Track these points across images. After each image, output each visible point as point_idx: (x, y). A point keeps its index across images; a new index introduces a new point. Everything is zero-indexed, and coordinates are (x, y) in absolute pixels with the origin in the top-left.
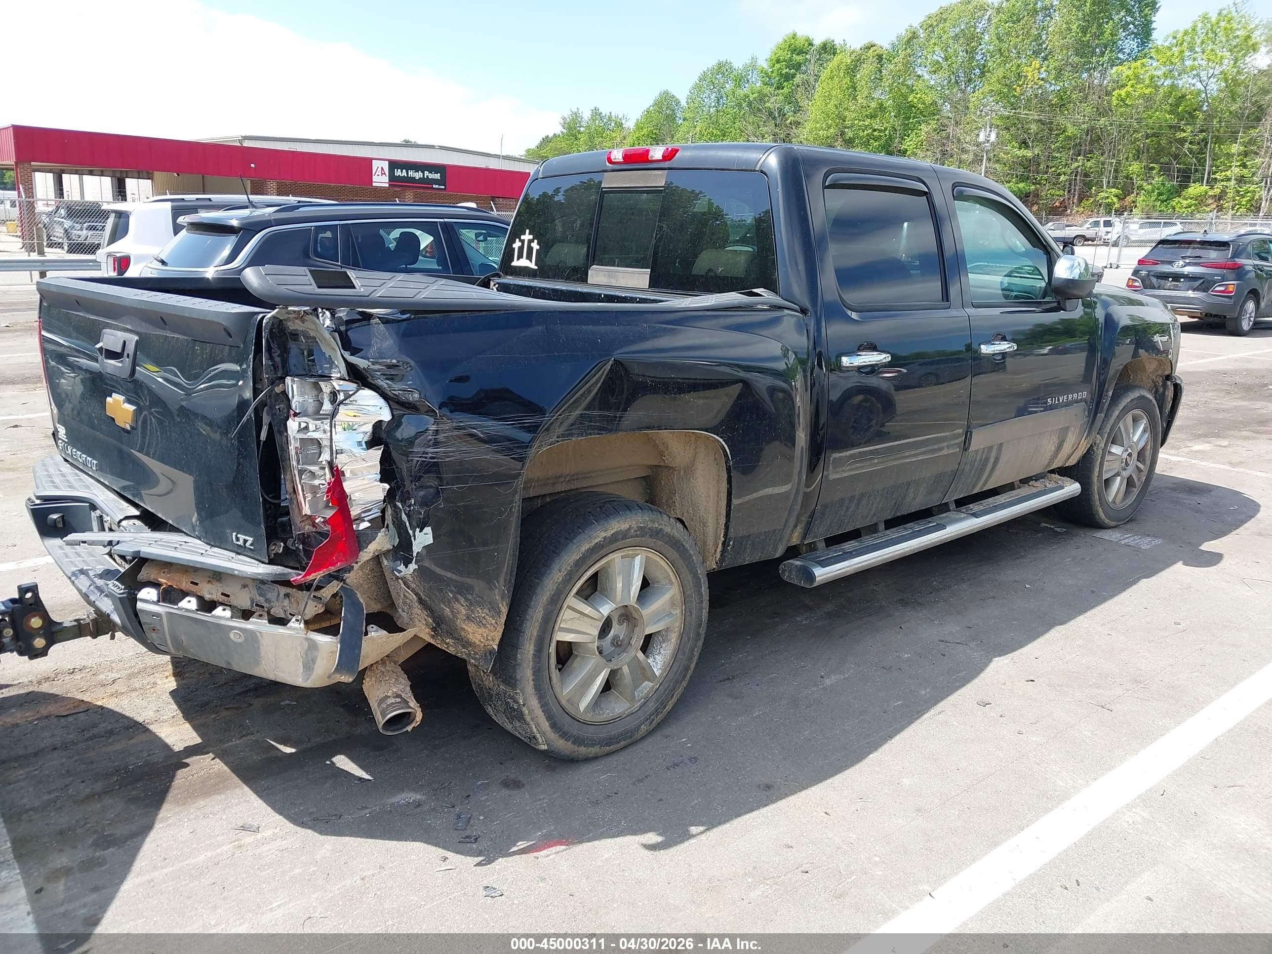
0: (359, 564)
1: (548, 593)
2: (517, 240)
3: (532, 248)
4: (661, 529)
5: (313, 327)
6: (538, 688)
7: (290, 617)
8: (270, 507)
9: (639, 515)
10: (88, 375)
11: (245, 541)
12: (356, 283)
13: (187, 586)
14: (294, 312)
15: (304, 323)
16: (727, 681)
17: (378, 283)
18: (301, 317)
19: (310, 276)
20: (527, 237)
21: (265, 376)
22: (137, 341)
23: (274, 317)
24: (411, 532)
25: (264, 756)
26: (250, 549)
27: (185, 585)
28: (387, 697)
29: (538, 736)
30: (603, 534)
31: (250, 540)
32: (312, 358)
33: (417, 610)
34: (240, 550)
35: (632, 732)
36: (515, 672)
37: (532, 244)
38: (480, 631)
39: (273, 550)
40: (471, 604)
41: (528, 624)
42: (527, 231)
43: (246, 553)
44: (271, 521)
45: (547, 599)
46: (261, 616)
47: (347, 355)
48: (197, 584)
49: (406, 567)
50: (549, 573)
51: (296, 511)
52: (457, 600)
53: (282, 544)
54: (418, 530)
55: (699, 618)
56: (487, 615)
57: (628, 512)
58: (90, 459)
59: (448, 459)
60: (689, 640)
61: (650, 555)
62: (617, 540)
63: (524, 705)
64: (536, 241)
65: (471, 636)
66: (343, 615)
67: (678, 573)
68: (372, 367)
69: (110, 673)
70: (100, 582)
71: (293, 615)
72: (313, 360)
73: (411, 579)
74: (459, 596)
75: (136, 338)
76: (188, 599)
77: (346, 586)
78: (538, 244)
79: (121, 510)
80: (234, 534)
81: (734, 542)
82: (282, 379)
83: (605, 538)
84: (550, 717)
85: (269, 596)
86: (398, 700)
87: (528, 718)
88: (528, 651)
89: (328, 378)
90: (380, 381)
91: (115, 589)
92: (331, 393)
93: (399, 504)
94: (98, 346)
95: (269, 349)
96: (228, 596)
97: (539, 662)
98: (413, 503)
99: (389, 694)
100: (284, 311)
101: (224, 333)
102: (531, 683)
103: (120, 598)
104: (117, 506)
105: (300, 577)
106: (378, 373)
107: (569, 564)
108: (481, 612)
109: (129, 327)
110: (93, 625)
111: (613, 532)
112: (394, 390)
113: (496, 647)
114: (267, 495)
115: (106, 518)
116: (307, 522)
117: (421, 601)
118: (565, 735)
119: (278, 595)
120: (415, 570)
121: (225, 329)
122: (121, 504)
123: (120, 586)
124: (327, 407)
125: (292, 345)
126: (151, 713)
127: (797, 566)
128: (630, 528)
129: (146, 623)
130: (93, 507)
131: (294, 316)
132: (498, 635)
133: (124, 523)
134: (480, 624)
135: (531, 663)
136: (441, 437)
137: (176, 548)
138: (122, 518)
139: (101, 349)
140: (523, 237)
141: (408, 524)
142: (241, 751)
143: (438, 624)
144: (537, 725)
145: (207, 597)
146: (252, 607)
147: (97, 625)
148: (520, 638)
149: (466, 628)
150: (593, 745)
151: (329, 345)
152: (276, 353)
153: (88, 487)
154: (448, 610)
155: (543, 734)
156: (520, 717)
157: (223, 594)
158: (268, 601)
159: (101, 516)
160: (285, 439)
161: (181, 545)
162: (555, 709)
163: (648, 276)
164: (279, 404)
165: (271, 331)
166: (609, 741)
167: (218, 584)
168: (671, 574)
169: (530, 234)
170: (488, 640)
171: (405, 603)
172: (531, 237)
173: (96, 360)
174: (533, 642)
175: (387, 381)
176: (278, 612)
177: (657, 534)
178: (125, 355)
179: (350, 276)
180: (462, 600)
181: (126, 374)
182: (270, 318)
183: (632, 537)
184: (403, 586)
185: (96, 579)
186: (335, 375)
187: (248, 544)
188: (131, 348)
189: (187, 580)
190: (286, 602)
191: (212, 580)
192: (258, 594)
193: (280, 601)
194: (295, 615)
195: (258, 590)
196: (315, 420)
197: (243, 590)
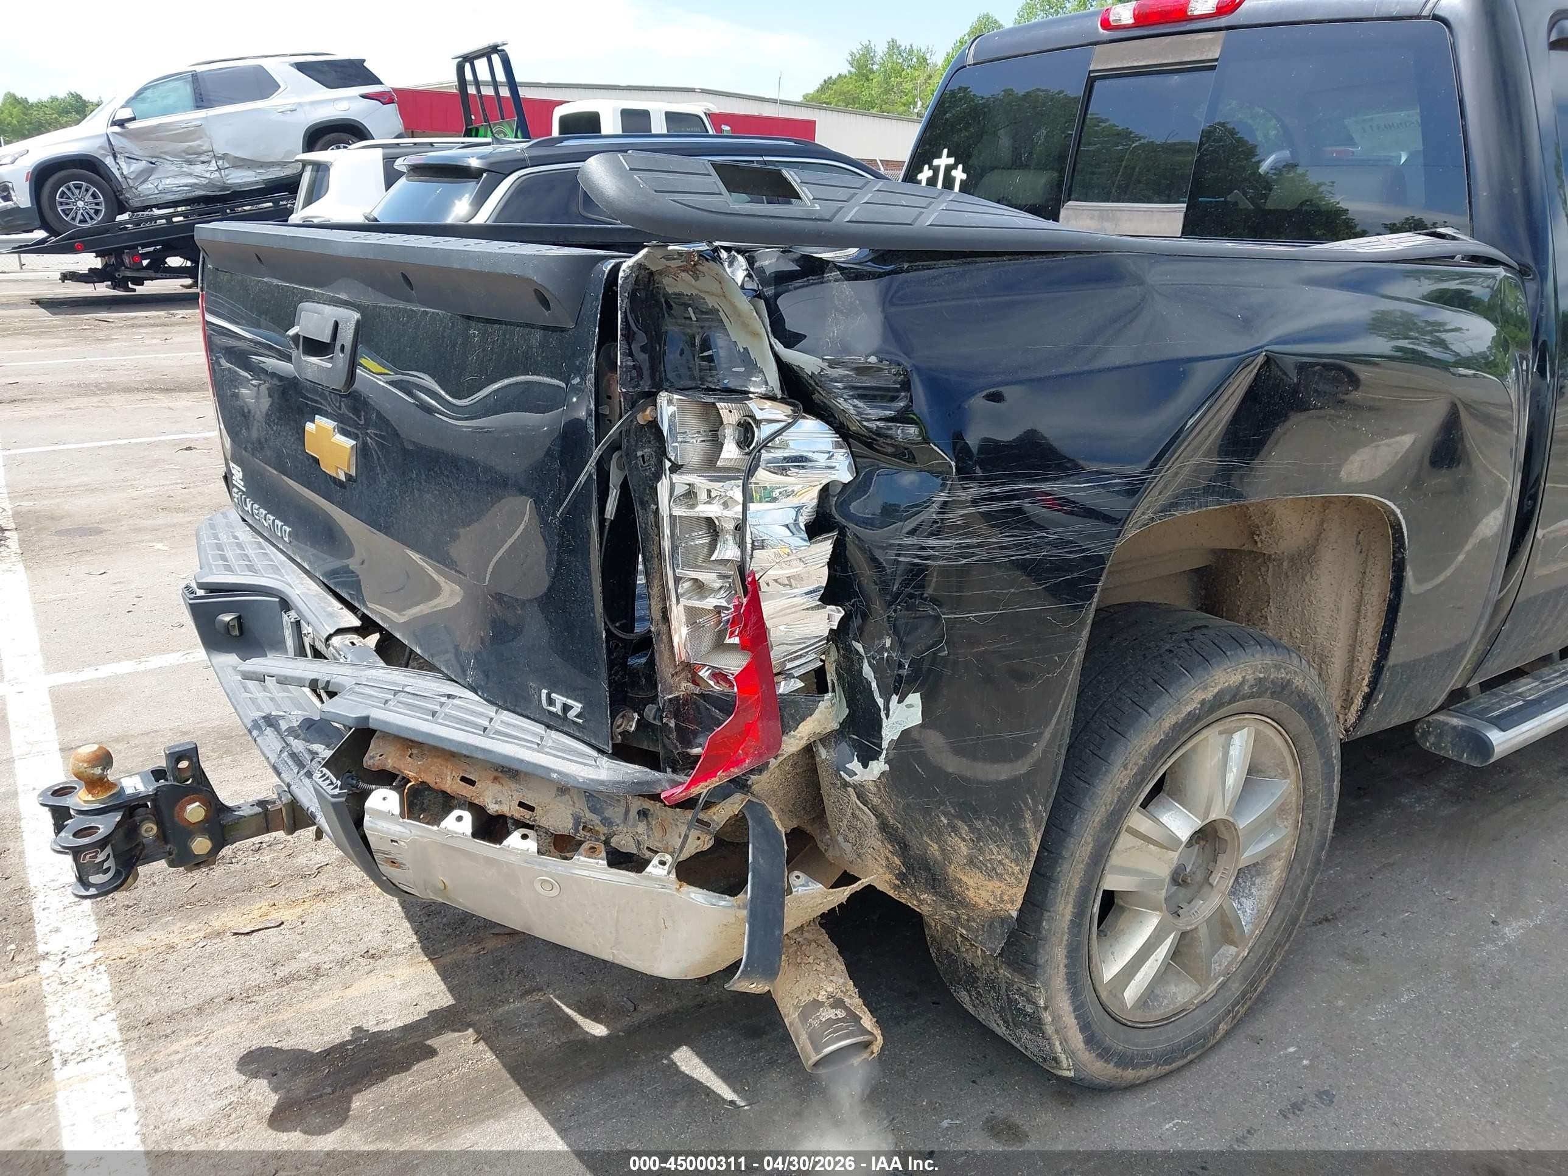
0: (780, 759)
1: (1103, 809)
2: (926, 167)
3: (954, 179)
4: (1289, 681)
5: (715, 287)
6: (1072, 979)
7: (648, 854)
8: (617, 645)
9: (1258, 656)
10: (276, 381)
11: (566, 708)
12: (804, 192)
13: (455, 787)
14: (680, 254)
15: (697, 279)
16: (1326, 924)
17: (842, 194)
18: (692, 265)
19: (715, 177)
20: (943, 161)
21: (619, 389)
22: (358, 321)
23: (640, 266)
24: (880, 702)
25: (564, 1039)
26: (575, 723)
27: (450, 783)
28: (817, 1004)
29: (1063, 1057)
30: (1201, 696)
31: (577, 707)
32: (710, 353)
33: (874, 841)
34: (555, 722)
35: (1205, 1036)
36: (1035, 950)
37: (954, 173)
38: (990, 885)
39: (618, 727)
40: (979, 839)
41: (1066, 866)
42: (945, 151)
43: (566, 729)
44: (617, 672)
45: (1101, 821)
46: (593, 849)
47: (779, 347)
48: (472, 783)
49: (865, 766)
50: (1107, 771)
51: (666, 654)
52: (955, 829)
53: (636, 716)
54: (895, 698)
55: (1323, 832)
56: (1007, 857)
57: (1240, 651)
58: (280, 524)
59: (965, 561)
60: (1303, 871)
61: (1262, 727)
62: (1221, 705)
63: (1046, 1008)
64: (960, 167)
65: (970, 894)
66: (750, 860)
67: (1300, 757)
68: (829, 372)
69: (313, 854)
70: (298, 745)
71: (656, 852)
72: (710, 359)
73: (873, 789)
74: (960, 823)
75: (357, 316)
76: (457, 813)
77: (755, 800)
78: (964, 171)
79: (331, 615)
80: (544, 692)
81: (1385, 695)
82: (651, 397)
83: (1203, 702)
84: (1085, 1027)
85: (608, 813)
86: (841, 1014)
87: (1050, 1030)
88: (1063, 915)
89: (739, 395)
90: (841, 401)
91: (324, 784)
92: (739, 424)
93: (859, 647)
94: (291, 332)
95: (629, 336)
96: (531, 809)
97: (1079, 933)
98: (888, 645)
99: (820, 998)
100: (659, 253)
101: (536, 302)
102: (1063, 970)
103: (334, 805)
104: (323, 608)
105: (680, 789)
106: (839, 385)
107: (1141, 754)
108: (995, 852)
109: (343, 296)
110: (287, 814)
111: (1216, 690)
112: (868, 420)
113: (1015, 914)
114: (613, 622)
115: (306, 629)
116: (683, 675)
117: (884, 827)
118: (1104, 1053)
119: (627, 812)
120: (883, 773)
121: (536, 291)
122: (330, 605)
123: (334, 780)
124: (730, 451)
125: (671, 327)
126: (377, 935)
127: (1454, 728)
128: (1242, 683)
129: (379, 851)
130: (285, 605)
131: (678, 263)
132: (1020, 893)
133: (336, 641)
134: (993, 873)
135: (1066, 937)
136: (954, 517)
137: (434, 714)
138: (332, 632)
139: (296, 337)
140: (936, 162)
141: (874, 685)
142: (526, 1025)
143: (910, 868)
144: (1064, 1041)
145: (492, 808)
146: (577, 831)
147: (294, 813)
148: (1050, 891)
149: (965, 879)
150: (1145, 1065)
151: (745, 326)
152: (642, 338)
153: (276, 569)
154: (936, 847)
155: (1071, 1054)
156: (1036, 1025)
157: (521, 805)
158: (606, 822)
159: (298, 623)
160: (652, 517)
161: (442, 704)
162: (1095, 1011)
163: (1181, 216)
164: (643, 447)
165: (633, 297)
166: (1168, 1057)
167: (514, 786)
168: (1289, 759)
169: (949, 156)
170: (1002, 901)
171: (851, 827)
172: (951, 161)
173: (288, 358)
174: (1071, 899)
175: (856, 402)
176: (624, 842)
177: (1281, 690)
178: (338, 347)
179: (790, 179)
180: (964, 829)
181: (338, 383)
182: (632, 268)
183: (1243, 699)
184: (854, 798)
185: (290, 739)
186: (756, 388)
187: (571, 714)
188: (347, 335)
189: (454, 774)
190: (641, 828)
191: (500, 775)
192: (589, 808)
193: (630, 824)
194: (658, 852)
195: (588, 801)
196: (711, 481)
197: (559, 798)
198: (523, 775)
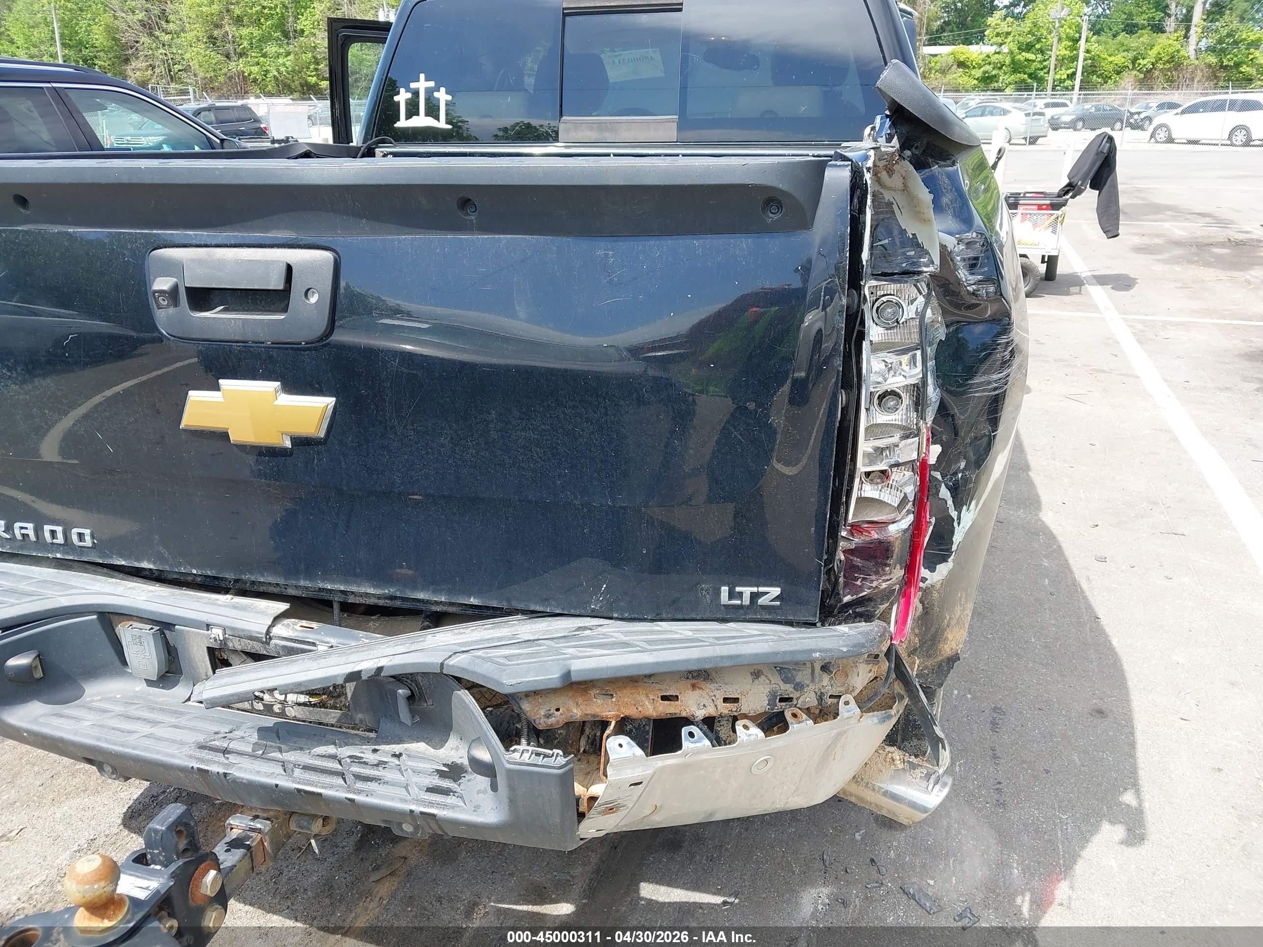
2: (402, 90)
3: (437, 100)
11: (758, 596)
14: (888, 154)
20: (422, 84)
24: (954, 514)
27: (653, 707)
31: (774, 591)
37: (436, 95)
42: (422, 75)
46: (796, 715)
48: (675, 698)
49: (932, 570)
64: (443, 90)
65: (946, 647)
68: (956, 248)
71: (838, 697)
78: (448, 92)
80: (725, 590)
85: (799, 677)
90: (960, 271)
93: (938, 474)
96: (736, 700)
98: (962, 467)
106: (959, 258)
112: (970, 285)
138: (269, 623)
140: (413, 85)
141: (950, 503)
145: (700, 715)
149: (949, 637)
151: (918, 214)
154: (948, 617)
158: (798, 687)
163: (675, 125)
167: (712, 686)
169: (427, 80)
172: (431, 84)
176: (808, 700)
178: (298, 293)
186: (926, 268)
187: (764, 600)
189: (651, 697)
190: (826, 679)
191: (694, 681)
192: (782, 680)
193: (817, 680)
194: (840, 696)
195: (780, 674)
196: (898, 355)
197: (756, 681)
198: (714, 674)
